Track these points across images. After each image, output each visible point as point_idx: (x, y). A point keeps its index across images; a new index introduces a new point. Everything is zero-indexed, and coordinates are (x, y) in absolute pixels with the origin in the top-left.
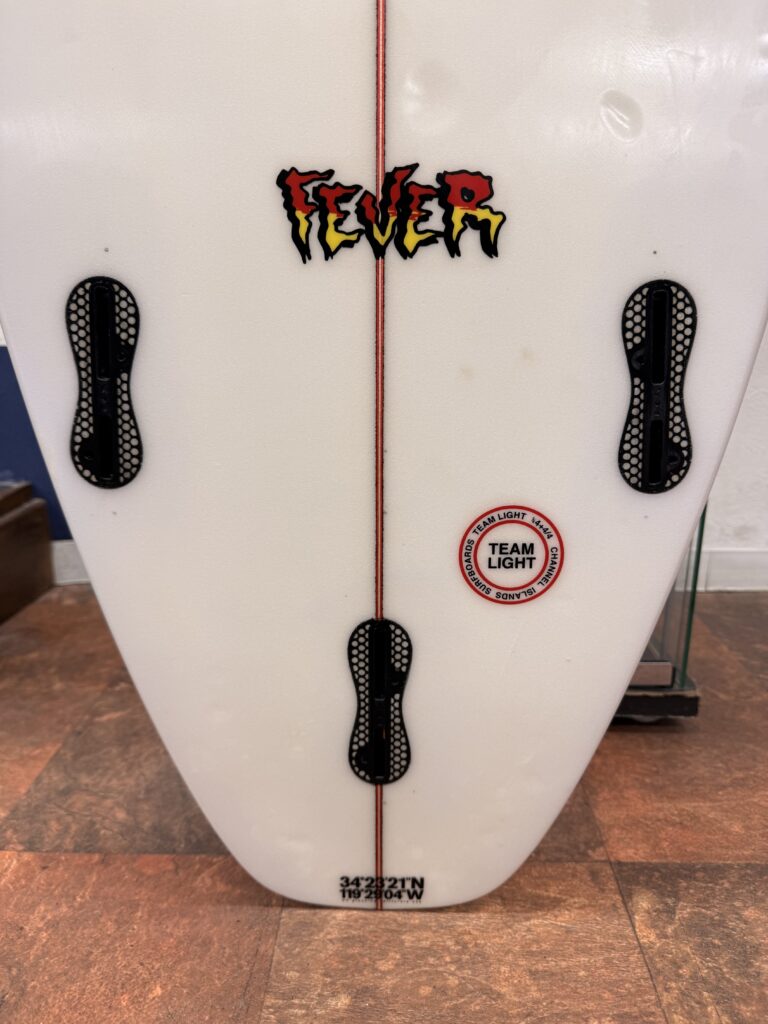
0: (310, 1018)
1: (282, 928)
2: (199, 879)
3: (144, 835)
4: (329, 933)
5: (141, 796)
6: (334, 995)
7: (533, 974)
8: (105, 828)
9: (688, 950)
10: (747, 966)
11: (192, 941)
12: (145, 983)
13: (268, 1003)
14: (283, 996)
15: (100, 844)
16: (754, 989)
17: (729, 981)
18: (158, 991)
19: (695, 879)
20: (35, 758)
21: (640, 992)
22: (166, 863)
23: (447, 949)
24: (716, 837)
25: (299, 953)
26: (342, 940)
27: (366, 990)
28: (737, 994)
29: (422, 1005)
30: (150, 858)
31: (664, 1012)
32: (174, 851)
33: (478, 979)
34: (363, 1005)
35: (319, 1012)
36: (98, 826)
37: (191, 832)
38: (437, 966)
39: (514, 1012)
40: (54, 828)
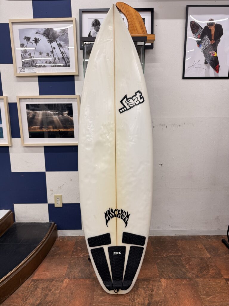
2: (87, 281)
3: (80, 277)
5: (79, 272)
8: (76, 276)
11: (87, 287)
12: (84, 291)
20: (65, 267)
30: (81, 279)
40: (70, 276)
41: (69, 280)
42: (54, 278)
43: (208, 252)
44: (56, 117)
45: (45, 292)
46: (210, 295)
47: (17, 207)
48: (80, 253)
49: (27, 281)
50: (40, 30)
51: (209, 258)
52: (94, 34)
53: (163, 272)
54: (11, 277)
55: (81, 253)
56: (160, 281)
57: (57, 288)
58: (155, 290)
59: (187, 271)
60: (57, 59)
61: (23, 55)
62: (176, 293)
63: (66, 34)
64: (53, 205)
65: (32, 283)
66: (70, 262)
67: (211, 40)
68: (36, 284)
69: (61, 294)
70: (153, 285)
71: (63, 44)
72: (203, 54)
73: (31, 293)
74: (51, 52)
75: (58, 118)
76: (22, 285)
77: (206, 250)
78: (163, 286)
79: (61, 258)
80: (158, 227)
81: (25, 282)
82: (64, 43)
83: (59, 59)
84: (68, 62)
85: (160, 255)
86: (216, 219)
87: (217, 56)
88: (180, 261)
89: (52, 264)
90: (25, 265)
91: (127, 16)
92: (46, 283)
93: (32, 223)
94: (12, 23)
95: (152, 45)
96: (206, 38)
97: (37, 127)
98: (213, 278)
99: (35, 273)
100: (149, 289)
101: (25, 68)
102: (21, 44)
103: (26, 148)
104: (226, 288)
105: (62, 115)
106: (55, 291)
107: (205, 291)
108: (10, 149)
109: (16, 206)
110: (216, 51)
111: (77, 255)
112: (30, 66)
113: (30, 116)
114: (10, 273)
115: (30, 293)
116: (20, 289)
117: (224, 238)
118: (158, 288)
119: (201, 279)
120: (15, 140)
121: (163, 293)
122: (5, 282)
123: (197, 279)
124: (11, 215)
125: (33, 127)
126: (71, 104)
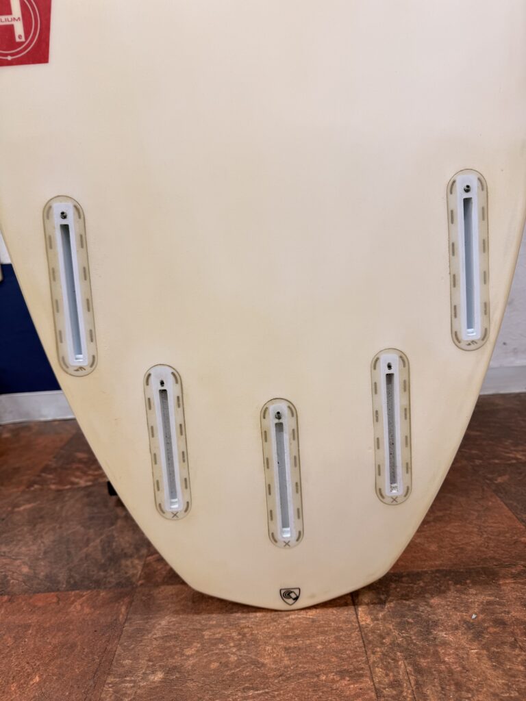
0: (135, 689)
1: (124, 633)
2: (73, 606)
3: (39, 581)
4: (155, 634)
5: (40, 557)
6: (153, 672)
7: (286, 649)
8: (13, 579)
9: (391, 627)
10: (428, 634)
11: (63, 646)
12: (29, 675)
13: (108, 681)
14: (120, 676)
15: (9, 589)
16: (431, 648)
17: (415, 644)
18: (37, 679)
19: (402, 582)
21: (356, 656)
22: (52, 597)
23: (232, 638)
24: (420, 554)
25: (133, 648)
26: (162, 638)
27: (175, 668)
28: (419, 652)
29: (211, 675)
31: (370, 668)
32: (58, 590)
33: (250, 655)
34: (172, 678)
35: (142, 684)
36: (9, 578)
38: (224, 649)
39: (272, 674)
48: (78, 474)
55: (84, 472)
111: (61, 482)
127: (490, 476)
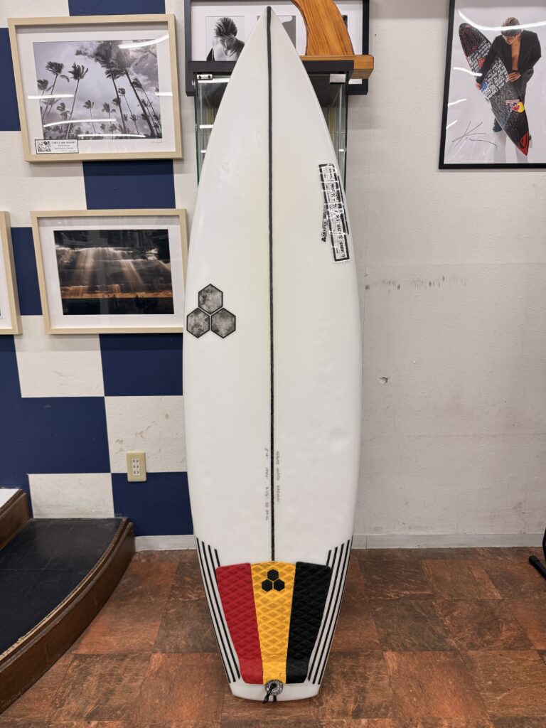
2: (207, 658)
3: (191, 648)
5: (188, 637)
8: (180, 646)
11: (208, 673)
12: (199, 682)
15: (181, 650)
18: (203, 684)
20: (155, 626)
30: (193, 654)
32: (199, 652)
37: (202, 647)
40: (167, 647)
41: (163, 654)
42: (127, 651)
43: (496, 587)
44: (128, 264)
45: (108, 686)
46: (502, 691)
47: (38, 482)
48: (189, 591)
49: (62, 658)
50: (86, 45)
51: (500, 601)
52: (221, 55)
53: (389, 634)
54: (24, 650)
55: (193, 591)
56: (381, 657)
57: (136, 675)
58: (371, 679)
59: (448, 632)
60: (128, 119)
61: (44, 108)
62: (421, 686)
63: (150, 55)
64: (125, 475)
65: (75, 664)
66: (167, 613)
67: (510, 71)
68: (84, 665)
69: (146, 690)
70: (365, 668)
71: (144, 81)
72: (489, 105)
73: (73, 688)
74: (114, 100)
75: (132, 266)
76: (52, 668)
77: (491, 583)
78: (391, 669)
79: (144, 604)
80: (377, 529)
81: (59, 660)
82: (146, 78)
83: (134, 118)
84: (156, 126)
85: (381, 595)
86: (514, 508)
87: (524, 111)
88: (430, 608)
89: (124, 617)
90: (57, 621)
91: (303, 9)
92: (109, 663)
93: (73, 520)
94: (17, 27)
95: (366, 82)
96: (499, 67)
97: (81, 286)
98: (510, 649)
99: (81, 641)
100: (356, 677)
101: (51, 141)
102: (39, 81)
103: (56, 340)
104: (540, 672)
105: (144, 258)
106: (130, 681)
107: (491, 680)
108: (16, 341)
109: (34, 479)
110: (522, 99)
111: (183, 597)
112: (63, 136)
113: (66, 261)
114: (21, 641)
115: (70, 687)
116: (48, 677)
117: (534, 554)
118: (379, 673)
119: (481, 652)
120: (30, 320)
121: (391, 686)
122: (9, 663)
123: (471, 653)
124: (23, 501)
125: (71, 288)
126: (166, 232)
127: (374, 607)
